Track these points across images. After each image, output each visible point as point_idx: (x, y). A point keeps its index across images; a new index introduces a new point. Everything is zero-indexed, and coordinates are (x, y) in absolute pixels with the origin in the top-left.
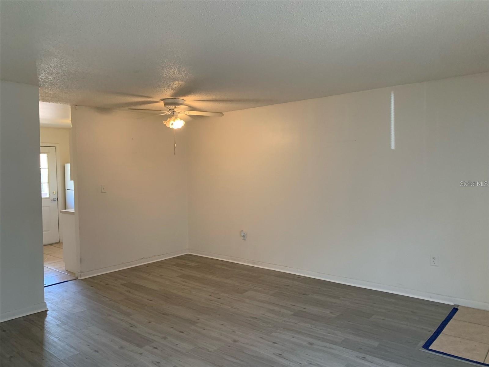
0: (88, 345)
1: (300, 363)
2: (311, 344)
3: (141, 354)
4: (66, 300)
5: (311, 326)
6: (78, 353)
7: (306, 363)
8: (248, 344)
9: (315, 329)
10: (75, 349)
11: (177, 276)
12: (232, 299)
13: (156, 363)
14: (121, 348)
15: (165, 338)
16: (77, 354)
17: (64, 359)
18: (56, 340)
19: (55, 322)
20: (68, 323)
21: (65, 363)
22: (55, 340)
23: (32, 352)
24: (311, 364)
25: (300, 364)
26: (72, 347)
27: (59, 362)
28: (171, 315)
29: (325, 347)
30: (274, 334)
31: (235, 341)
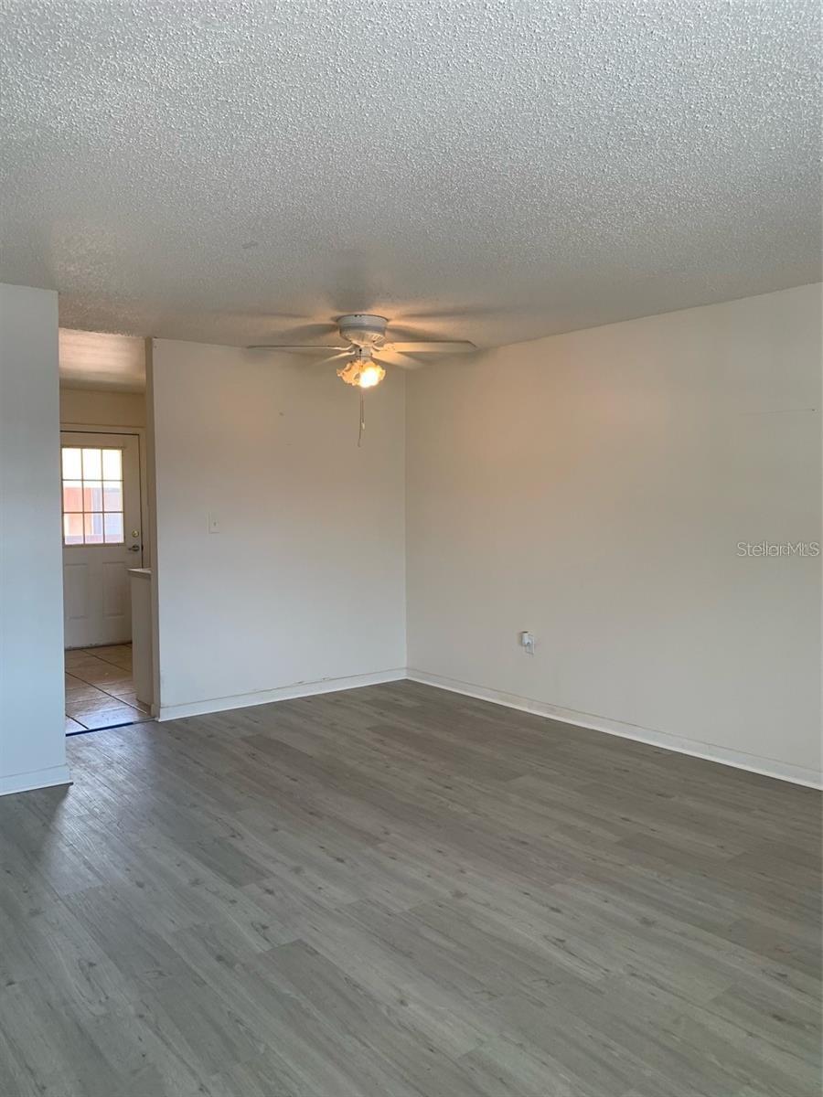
0: (128, 870)
1: (606, 970)
2: (646, 922)
3: (233, 902)
4: (115, 765)
5: (659, 876)
6: (100, 884)
7: (621, 971)
8: (487, 905)
9: (668, 884)
10: (97, 874)
11: (369, 729)
12: (478, 790)
13: (258, 926)
14: (196, 882)
15: (297, 870)
16: (98, 887)
17: (68, 896)
18: (66, 849)
19: (77, 810)
20: (104, 816)
21: (66, 905)
22: (64, 850)
23: (8, 872)
24: (633, 975)
25: (605, 972)
26: (90, 868)
27: (55, 901)
28: (329, 816)
29: (683, 934)
30: (558, 887)
31: (459, 895)
